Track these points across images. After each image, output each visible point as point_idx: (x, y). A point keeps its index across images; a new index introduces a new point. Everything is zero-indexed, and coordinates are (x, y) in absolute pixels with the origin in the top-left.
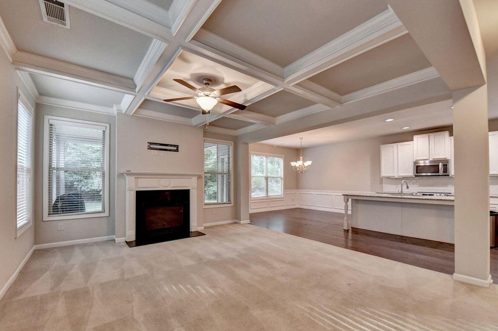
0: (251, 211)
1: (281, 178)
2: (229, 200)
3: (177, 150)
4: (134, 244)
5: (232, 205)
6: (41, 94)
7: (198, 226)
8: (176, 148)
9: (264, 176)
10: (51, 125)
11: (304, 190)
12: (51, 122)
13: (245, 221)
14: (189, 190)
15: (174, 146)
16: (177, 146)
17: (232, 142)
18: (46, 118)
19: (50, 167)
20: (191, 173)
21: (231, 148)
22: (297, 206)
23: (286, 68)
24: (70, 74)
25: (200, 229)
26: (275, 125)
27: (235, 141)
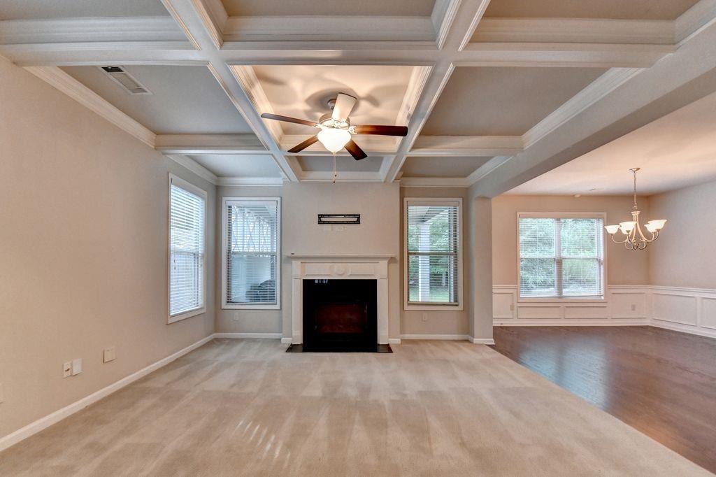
0: (496, 323)
1: (599, 261)
2: (456, 300)
3: (358, 222)
4: (301, 348)
5: (460, 308)
6: (218, 176)
7: (390, 336)
8: (357, 219)
9: (553, 255)
10: (230, 207)
11: (664, 287)
12: (229, 203)
13: (484, 338)
14: (376, 280)
15: (354, 216)
16: (358, 216)
17: (460, 200)
18: (224, 199)
19: (229, 251)
20: (379, 254)
21: (459, 210)
22: (648, 322)
23: (432, 15)
24: (205, 146)
25: (394, 341)
26: (523, 151)
27: (465, 196)
